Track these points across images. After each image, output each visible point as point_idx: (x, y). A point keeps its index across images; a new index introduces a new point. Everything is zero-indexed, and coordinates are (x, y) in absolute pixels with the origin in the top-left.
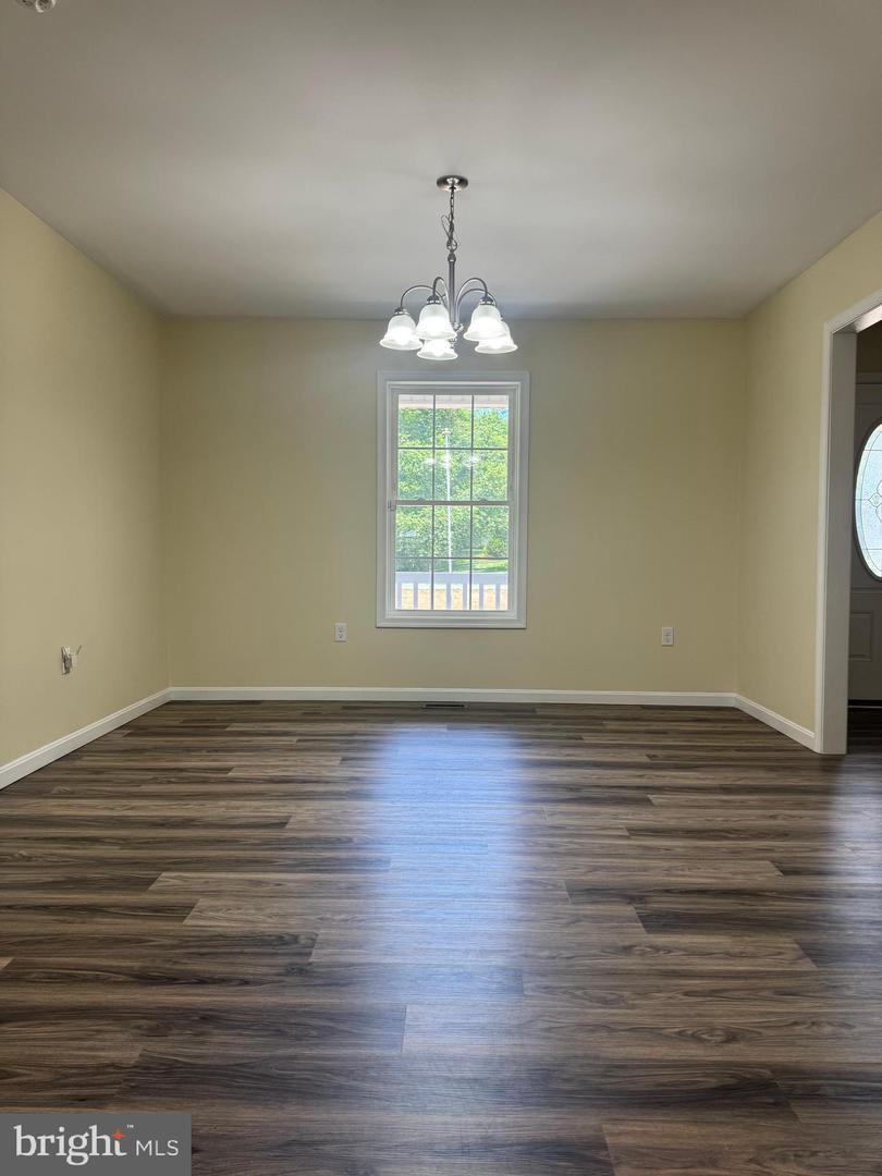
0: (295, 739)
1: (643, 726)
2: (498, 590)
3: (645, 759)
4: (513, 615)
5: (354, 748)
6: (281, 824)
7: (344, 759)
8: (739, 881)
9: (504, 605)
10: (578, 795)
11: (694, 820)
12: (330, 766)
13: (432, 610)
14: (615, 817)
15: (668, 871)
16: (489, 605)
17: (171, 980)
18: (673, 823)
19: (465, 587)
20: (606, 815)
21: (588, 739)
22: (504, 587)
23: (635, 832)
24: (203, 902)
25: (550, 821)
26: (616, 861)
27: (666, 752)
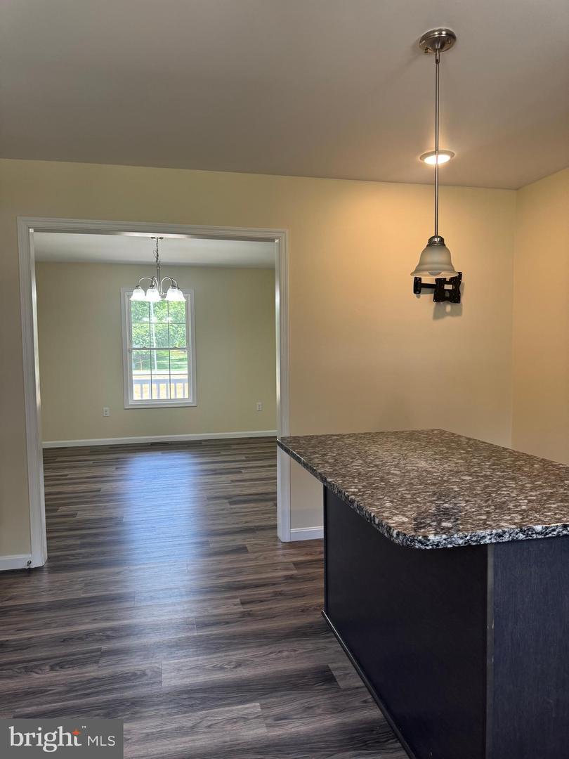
0: (91, 462)
1: (246, 446)
2: (184, 385)
3: (244, 458)
4: (191, 401)
5: (119, 463)
6: (99, 491)
7: (117, 468)
8: (264, 491)
9: (187, 397)
10: (215, 472)
11: (254, 476)
12: (111, 471)
13: (152, 400)
14: (227, 477)
15: (241, 491)
16: (180, 396)
17: (77, 529)
18: (248, 478)
19: (167, 386)
20: (224, 478)
21: (223, 453)
22: (186, 385)
23: (232, 481)
24: (79, 513)
25: (203, 481)
26: (224, 490)
27: (252, 455)
